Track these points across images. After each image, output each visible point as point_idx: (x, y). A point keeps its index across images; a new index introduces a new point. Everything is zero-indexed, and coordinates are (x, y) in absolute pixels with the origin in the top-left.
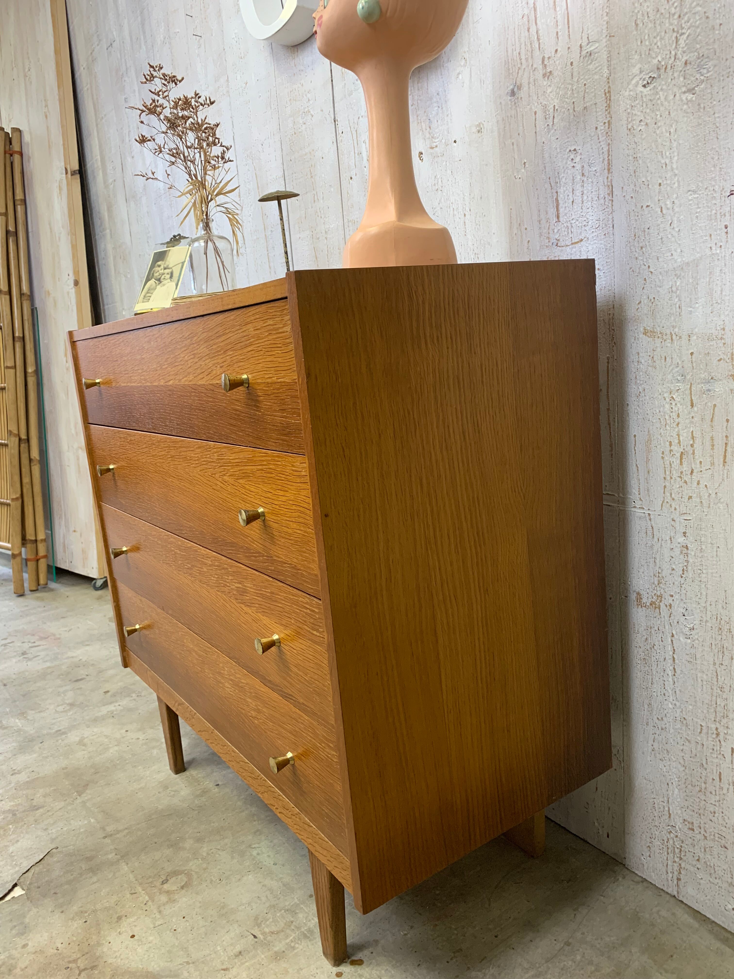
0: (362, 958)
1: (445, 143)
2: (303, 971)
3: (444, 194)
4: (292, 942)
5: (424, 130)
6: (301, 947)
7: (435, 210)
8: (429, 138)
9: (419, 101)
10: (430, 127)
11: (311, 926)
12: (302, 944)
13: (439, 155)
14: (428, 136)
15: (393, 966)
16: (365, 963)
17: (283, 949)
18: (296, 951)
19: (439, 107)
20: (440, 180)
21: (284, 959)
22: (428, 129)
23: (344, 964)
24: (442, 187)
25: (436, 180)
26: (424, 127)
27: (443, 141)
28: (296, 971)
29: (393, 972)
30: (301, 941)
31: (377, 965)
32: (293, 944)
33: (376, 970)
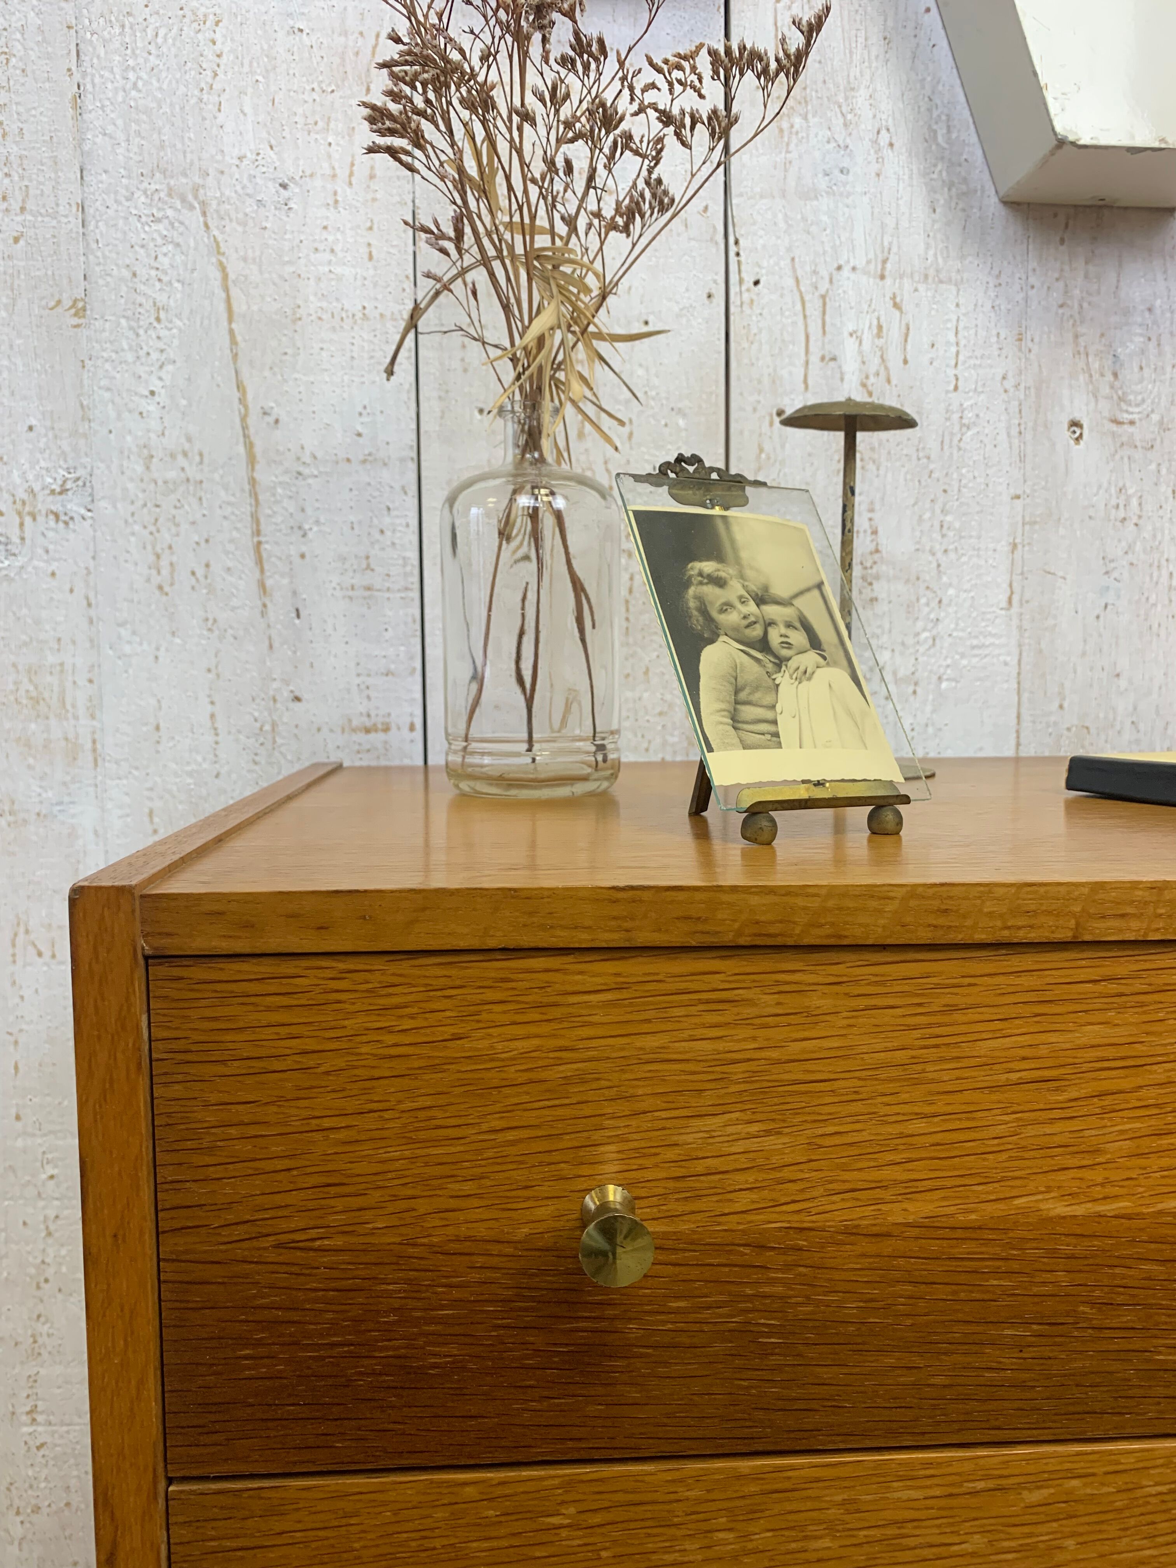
1: (1161, 423)
3: (1146, 535)
5: (1096, 376)
7: (1113, 565)
8: (1109, 398)
9: (1085, 305)
10: (1115, 375)
13: (1138, 444)
14: (1106, 390)
19: (1149, 339)
20: (1134, 502)
22: (1110, 377)
24: (1140, 517)
25: (1123, 497)
26: (1095, 365)
27: (1155, 417)
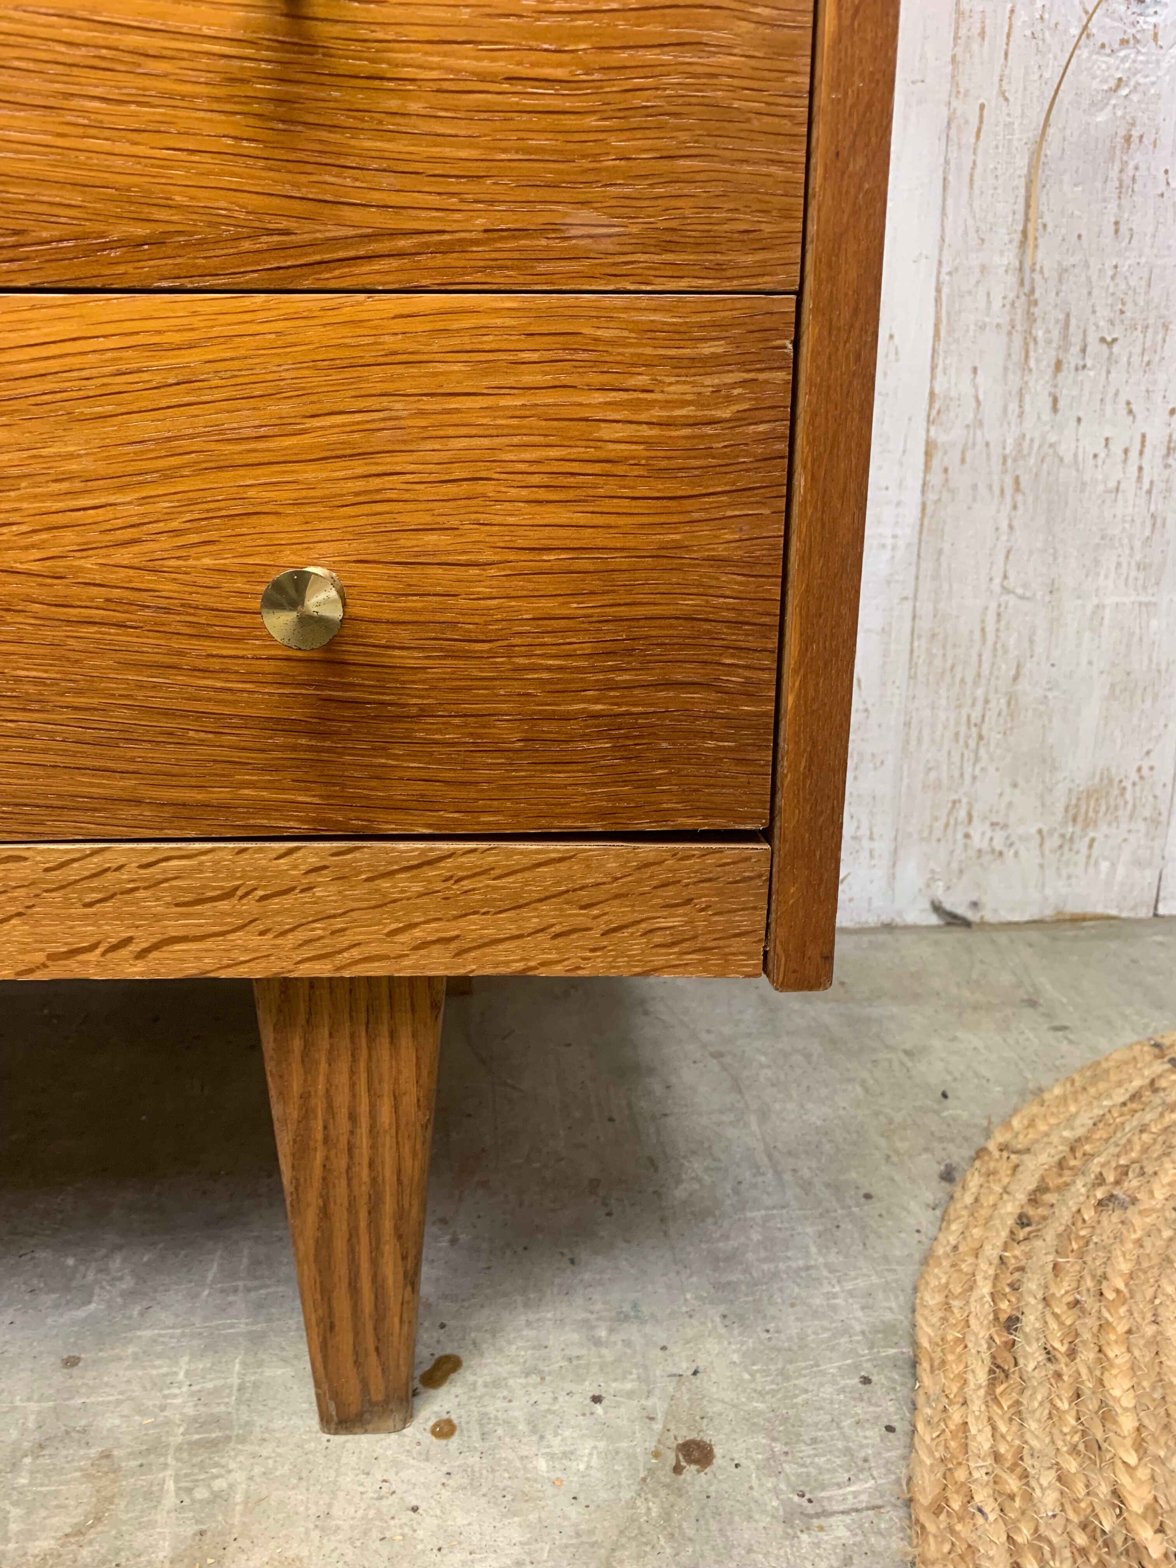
0: (439, 1353)
2: (336, 1511)
4: (189, 1491)
6: (239, 1476)
11: (190, 1411)
12: (232, 1465)
15: (526, 1305)
16: (463, 1354)
17: (190, 1530)
18: (239, 1498)
21: (233, 1547)
23: (417, 1401)
28: (315, 1534)
29: (549, 1315)
30: (216, 1465)
31: (494, 1336)
32: (201, 1493)
33: (510, 1343)
